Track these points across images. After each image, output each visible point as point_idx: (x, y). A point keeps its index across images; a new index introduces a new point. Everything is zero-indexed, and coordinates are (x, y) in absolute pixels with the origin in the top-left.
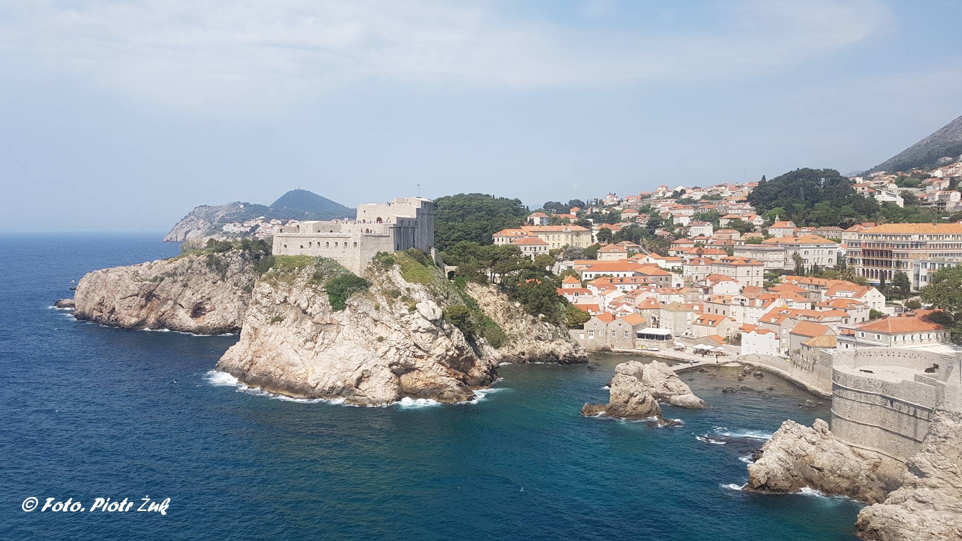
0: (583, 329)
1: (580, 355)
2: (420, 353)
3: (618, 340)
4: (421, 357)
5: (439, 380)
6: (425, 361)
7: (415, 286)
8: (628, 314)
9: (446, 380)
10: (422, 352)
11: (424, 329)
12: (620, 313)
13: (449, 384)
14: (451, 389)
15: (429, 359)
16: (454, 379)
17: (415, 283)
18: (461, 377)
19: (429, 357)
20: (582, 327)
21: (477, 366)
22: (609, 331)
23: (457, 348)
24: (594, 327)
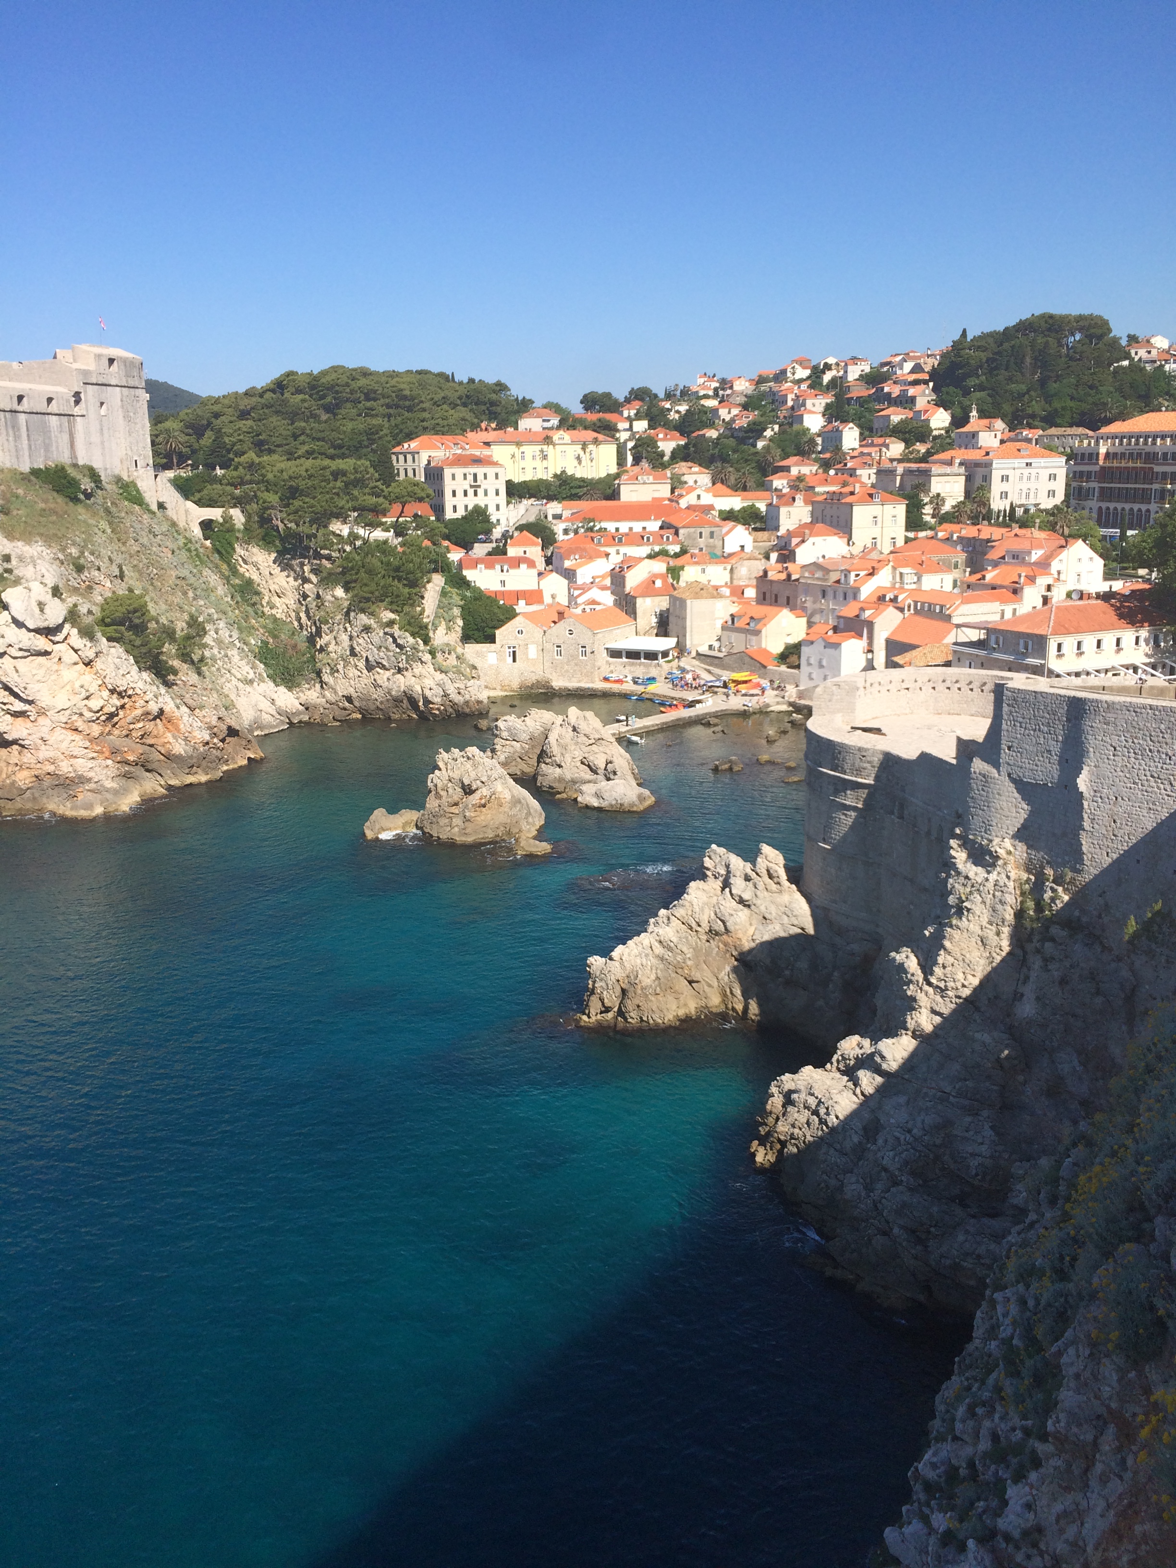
0: (493, 641)
1: (467, 697)
2: (18, 706)
3: (568, 663)
4: (21, 714)
5: (65, 768)
6: (31, 724)
7: (27, 548)
8: (598, 608)
9: (83, 766)
10: (22, 704)
11: (21, 649)
12: (583, 606)
13: (91, 774)
14: (92, 786)
15: (42, 720)
16: (109, 762)
17: (28, 542)
18: (131, 758)
19: (42, 712)
20: (492, 639)
21: (183, 730)
22: (548, 646)
23: (112, 691)
24: (516, 638)
